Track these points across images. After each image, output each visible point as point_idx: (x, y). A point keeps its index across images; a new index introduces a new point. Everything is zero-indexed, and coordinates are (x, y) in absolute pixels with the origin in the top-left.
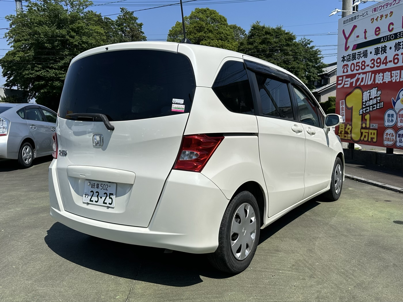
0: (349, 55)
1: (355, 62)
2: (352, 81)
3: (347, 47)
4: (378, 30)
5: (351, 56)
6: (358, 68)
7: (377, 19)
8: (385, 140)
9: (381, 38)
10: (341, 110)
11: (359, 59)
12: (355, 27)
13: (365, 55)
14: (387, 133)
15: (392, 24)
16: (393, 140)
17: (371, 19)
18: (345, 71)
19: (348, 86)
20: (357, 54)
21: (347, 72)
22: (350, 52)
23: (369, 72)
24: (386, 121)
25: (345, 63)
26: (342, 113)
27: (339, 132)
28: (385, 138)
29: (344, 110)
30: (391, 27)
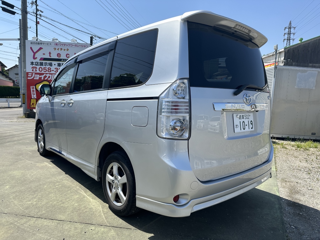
0: (37, 62)
1: (43, 67)
2: (40, 76)
3: (35, 57)
4: (59, 55)
5: (39, 63)
6: (45, 70)
7: (58, 49)
9: (62, 59)
10: (32, 92)
11: (46, 66)
12: (41, 48)
13: (51, 65)
15: (69, 55)
17: (54, 48)
18: (34, 70)
19: (38, 79)
20: (44, 63)
21: (36, 71)
22: (38, 60)
23: (54, 74)
25: (34, 66)
26: (33, 93)
27: (31, 103)
29: (35, 91)
30: (68, 56)
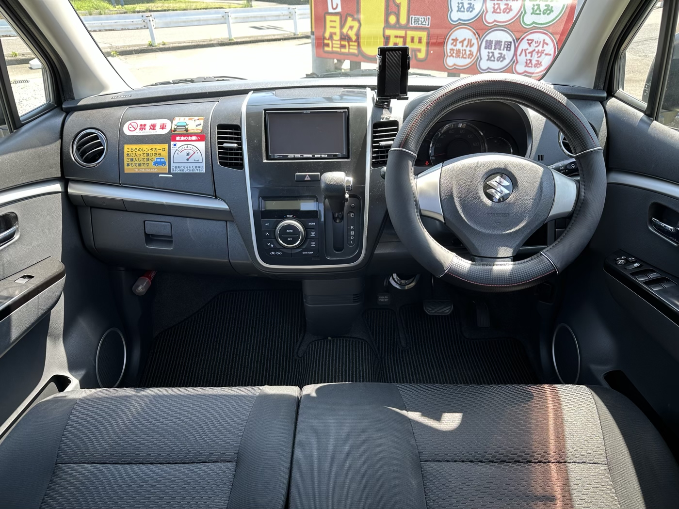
8: (449, 54)
14: (454, 38)
16: (470, 55)
24: (455, 8)
27: (327, 35)
28: (449, 51)
